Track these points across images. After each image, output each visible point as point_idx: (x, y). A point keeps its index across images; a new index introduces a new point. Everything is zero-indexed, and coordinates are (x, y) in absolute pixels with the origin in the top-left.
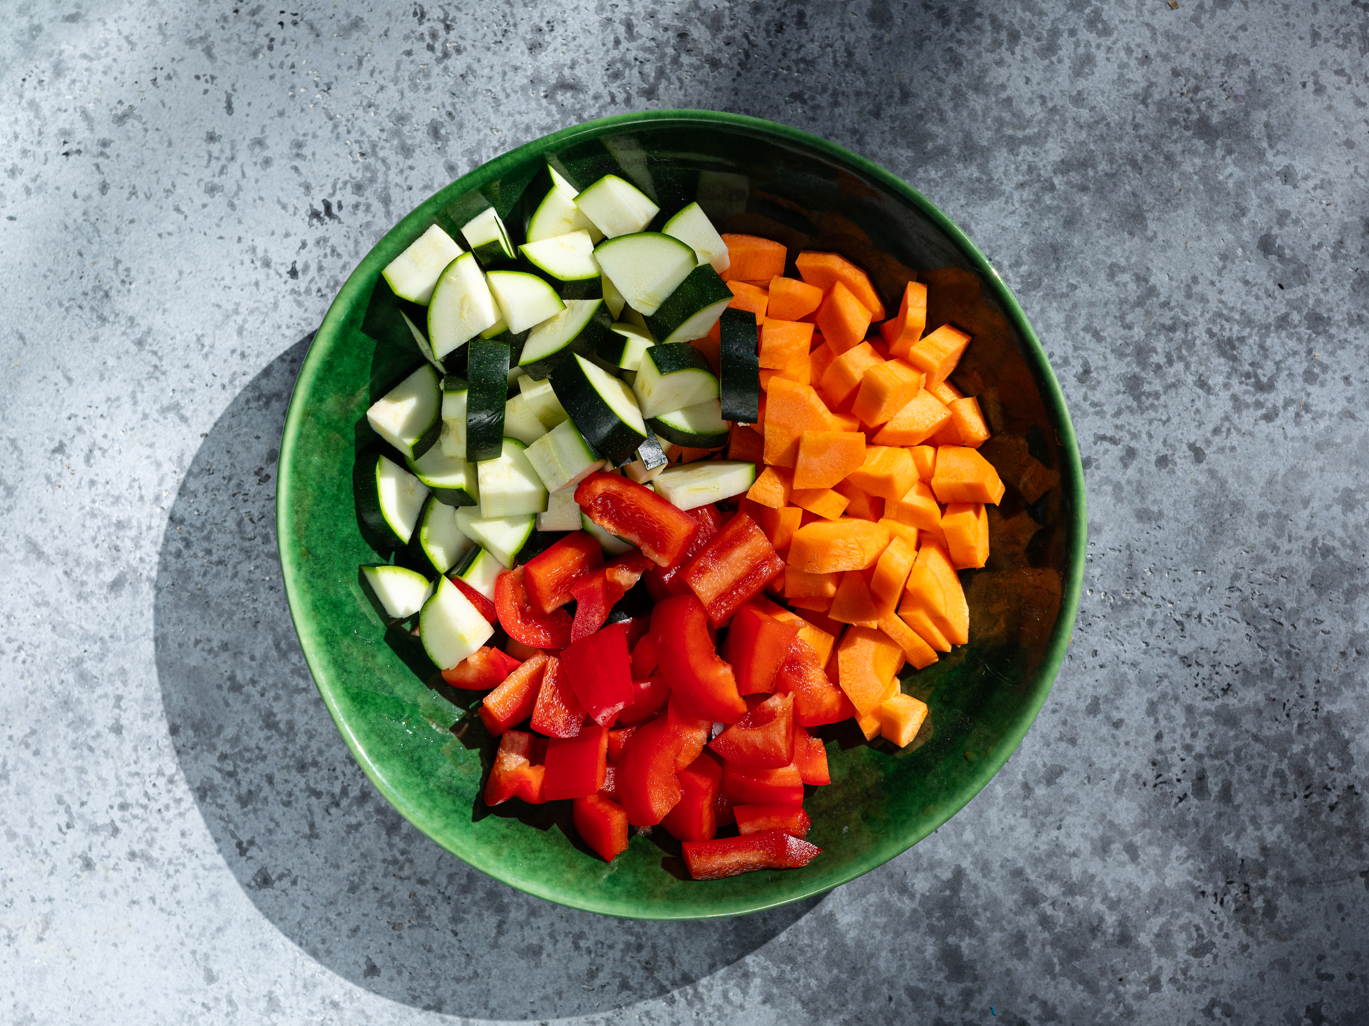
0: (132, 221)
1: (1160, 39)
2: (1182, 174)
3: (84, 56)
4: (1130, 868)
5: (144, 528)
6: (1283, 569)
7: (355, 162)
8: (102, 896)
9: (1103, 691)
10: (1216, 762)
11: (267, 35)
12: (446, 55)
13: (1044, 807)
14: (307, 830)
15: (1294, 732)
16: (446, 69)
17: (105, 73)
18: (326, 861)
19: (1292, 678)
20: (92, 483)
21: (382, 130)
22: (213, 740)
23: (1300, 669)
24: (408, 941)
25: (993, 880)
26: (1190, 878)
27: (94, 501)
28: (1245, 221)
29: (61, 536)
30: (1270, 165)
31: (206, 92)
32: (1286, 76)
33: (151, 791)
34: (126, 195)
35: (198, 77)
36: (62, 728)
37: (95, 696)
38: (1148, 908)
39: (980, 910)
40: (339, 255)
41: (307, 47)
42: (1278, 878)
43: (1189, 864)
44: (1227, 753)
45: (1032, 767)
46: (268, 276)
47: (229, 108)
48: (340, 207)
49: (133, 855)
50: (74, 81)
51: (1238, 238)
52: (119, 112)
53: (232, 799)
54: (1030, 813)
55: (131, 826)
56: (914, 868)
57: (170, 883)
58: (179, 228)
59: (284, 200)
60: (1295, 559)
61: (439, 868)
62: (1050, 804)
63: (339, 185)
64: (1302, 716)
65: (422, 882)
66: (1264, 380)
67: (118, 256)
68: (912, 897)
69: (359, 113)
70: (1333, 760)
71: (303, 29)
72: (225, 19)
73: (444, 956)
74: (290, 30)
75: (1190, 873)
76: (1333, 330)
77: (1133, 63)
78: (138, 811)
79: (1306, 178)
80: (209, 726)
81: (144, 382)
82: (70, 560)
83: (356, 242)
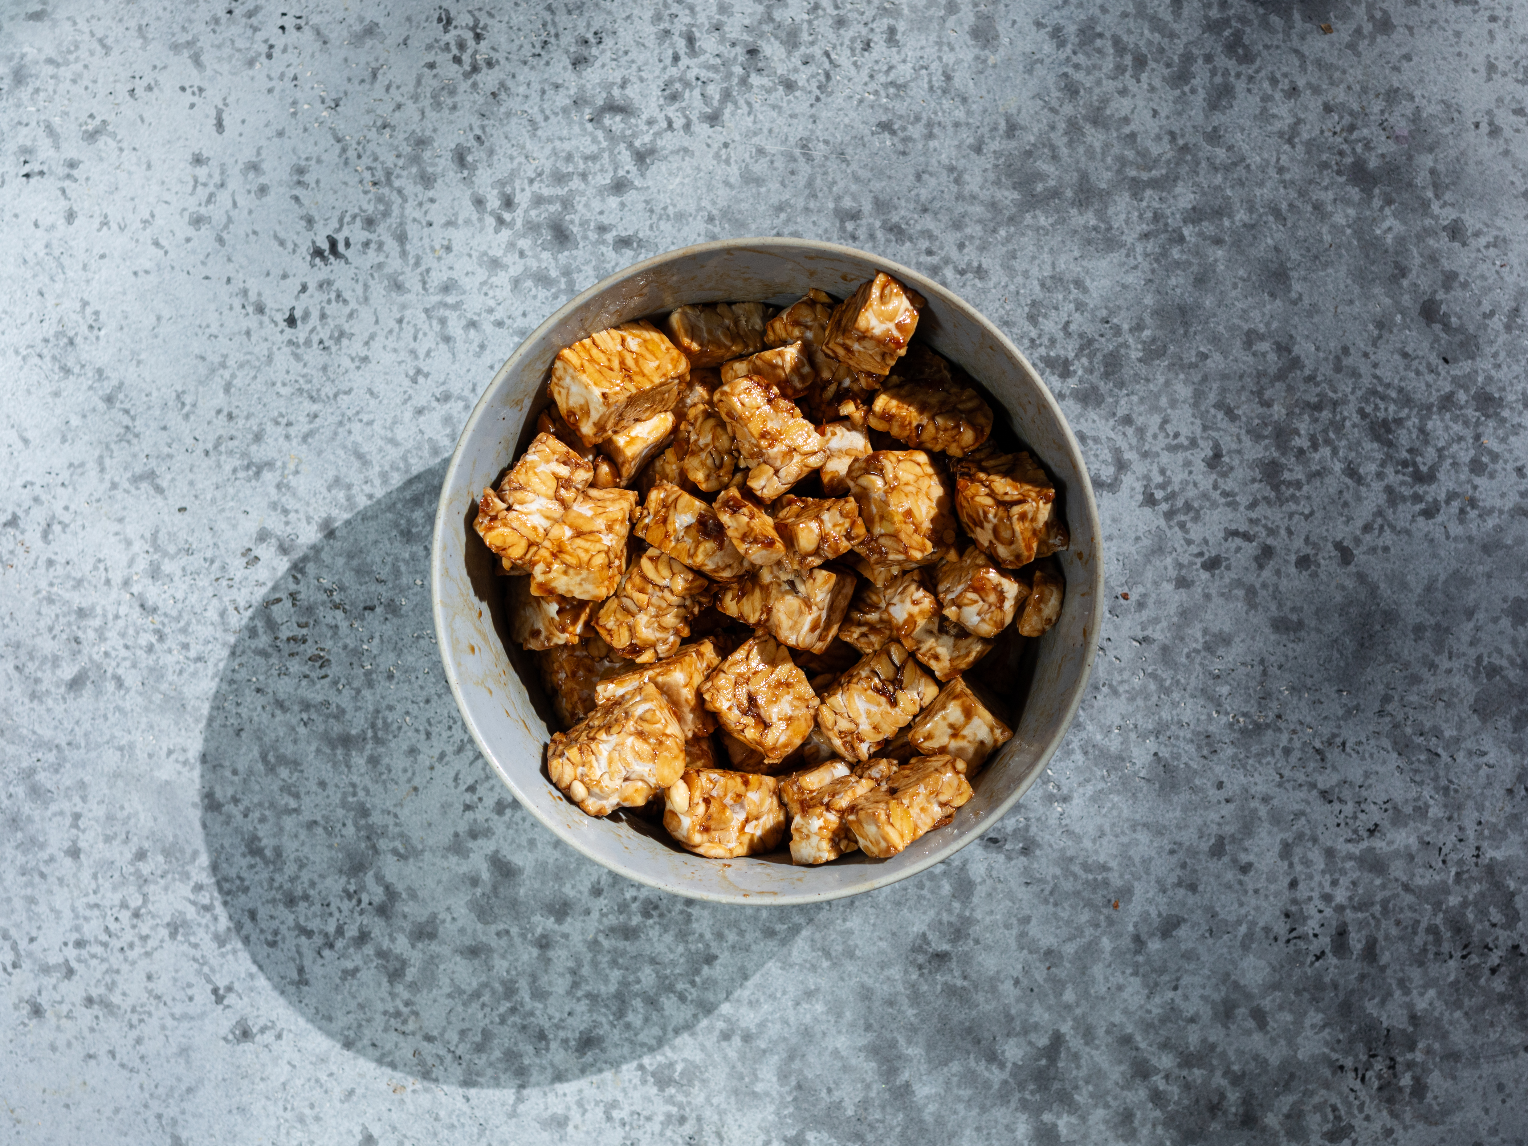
0: (103, 257)
1: (1310, 68)
2: (1333, 226)
3: (50, 61)
4: (1257, 1036)
5: (110, 617)
6: (1441, 691)
7: (366, 192)
8: (53, 1048)
9: (1229, 829)
10: (1360, 915)
14: (295, 976)
15: (1450, 882)
16: (475, 85)
17: (74, 81)
19: (1450, 819)
20: (50, 563)
21: (398, 156)
22: (188, 868)
23: (1460, 807)
24: (411, 1108)
26: (1326, 1050)
27: (51, 585)
28: (1405, 283)
29: (13, 625)
30: (1436, 218)
31: (192, 106)
32: (1456, 115)
33: (113, 926)
34: (96, 225)
35: (183, 89)
36: (9, 851)
37: (49, 813)
38: (1276, 1084)
41: (313, 56)
42: (1429, 1051)
43: (1326, 1034)
44: (1373, 904)
46: (261, 323)
47: (220, 126)
48: (348, 244)
49: (89, 1001)
50: (37, 91)
51: (1397, 303)
52: (90, 128)
53: (207, 938)
55: (88, 966)
57: (134, 1034)
58: (158, 265)
59: (282, 235)
60: (1456, 680)
63: (347, 219)
64: (1461, 862)
65: (429, 1038)
66: (1424, 469)
67: (86, 297)
69: (373, 134)
70: (1496, 915)
71: (308, 34)
72: (217, 21)
73: (453, 1126)
74: (292, 35)
75: (1327, 1043)
76: (1506, 413)
77: (1278, 96)
78: (98, 950)
79: (1477, 234)
80: (182, 851)
81: (113, 446)
82: (22, 652)
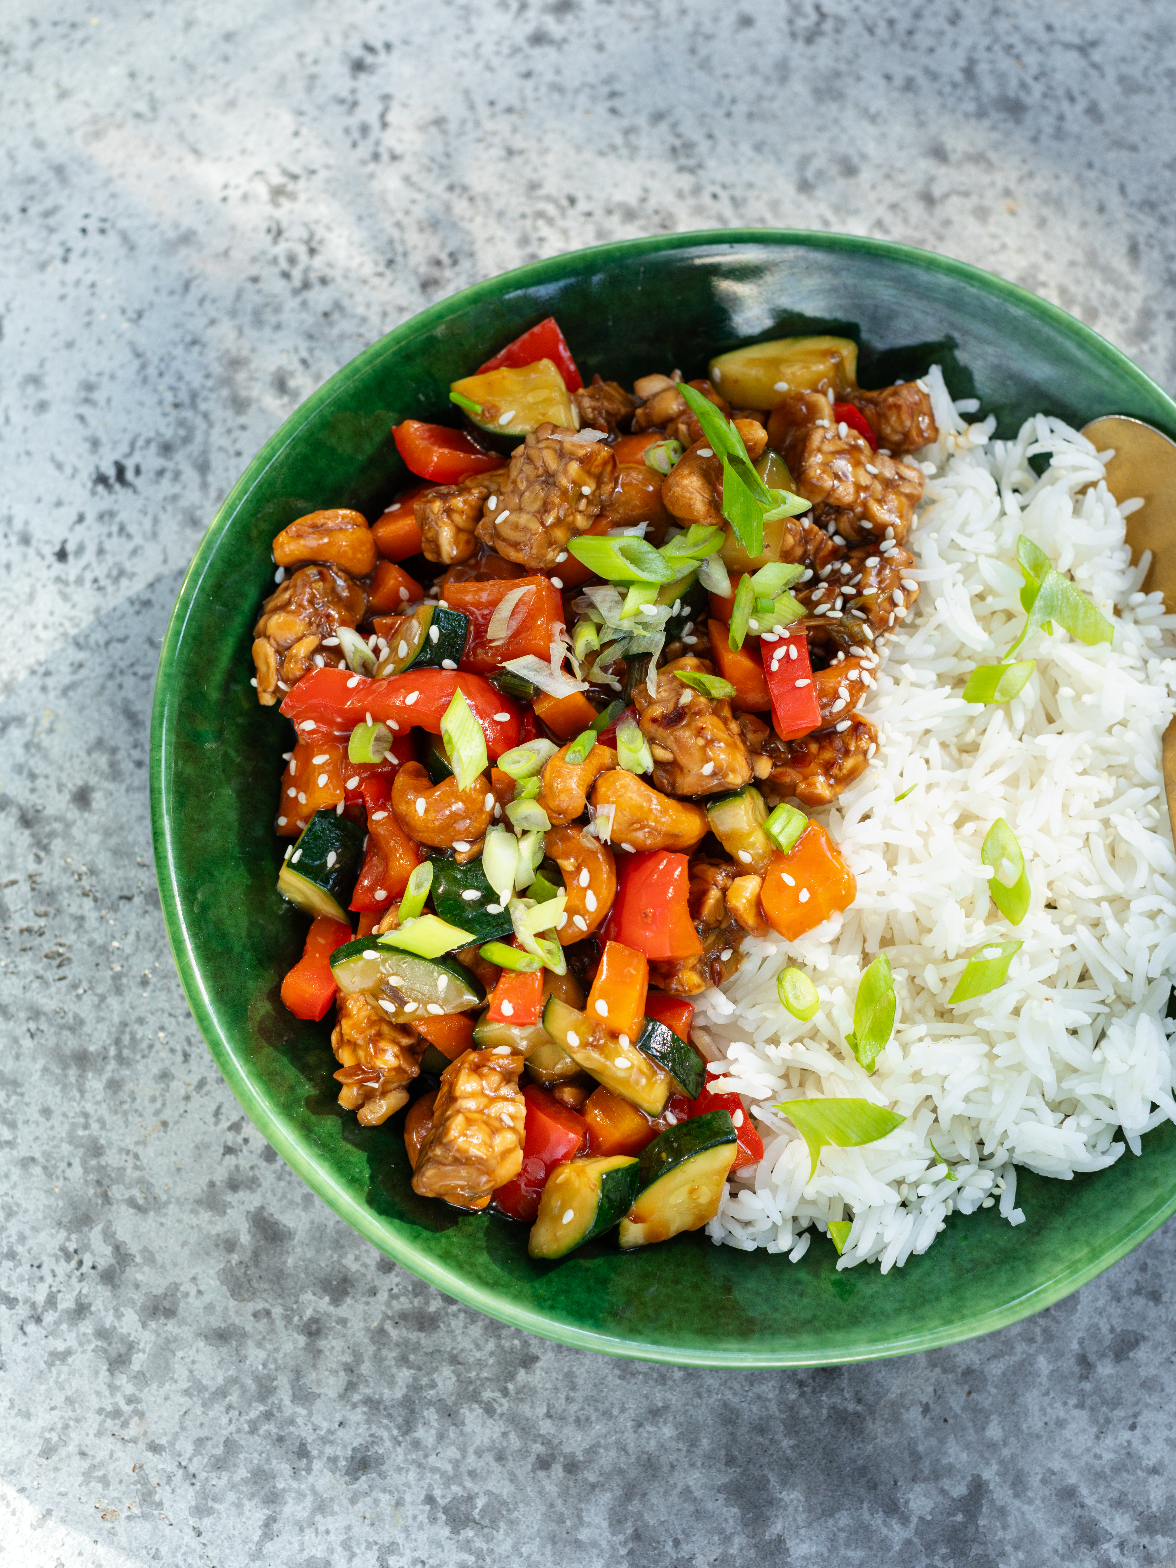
11: (63, 244)
12: (306, 285)
13: (1110, 1394)
18: (12, 1406)
25: (1030, 1502)
39: (1008, 1548)
40: (129, 536)
45: (1094, 1331)
54: (1088, 1402)
56: (910, 1475)
61: (183, 1428)
62: (1120, 1391)
68: (905, 1520)
83: (156, 521)
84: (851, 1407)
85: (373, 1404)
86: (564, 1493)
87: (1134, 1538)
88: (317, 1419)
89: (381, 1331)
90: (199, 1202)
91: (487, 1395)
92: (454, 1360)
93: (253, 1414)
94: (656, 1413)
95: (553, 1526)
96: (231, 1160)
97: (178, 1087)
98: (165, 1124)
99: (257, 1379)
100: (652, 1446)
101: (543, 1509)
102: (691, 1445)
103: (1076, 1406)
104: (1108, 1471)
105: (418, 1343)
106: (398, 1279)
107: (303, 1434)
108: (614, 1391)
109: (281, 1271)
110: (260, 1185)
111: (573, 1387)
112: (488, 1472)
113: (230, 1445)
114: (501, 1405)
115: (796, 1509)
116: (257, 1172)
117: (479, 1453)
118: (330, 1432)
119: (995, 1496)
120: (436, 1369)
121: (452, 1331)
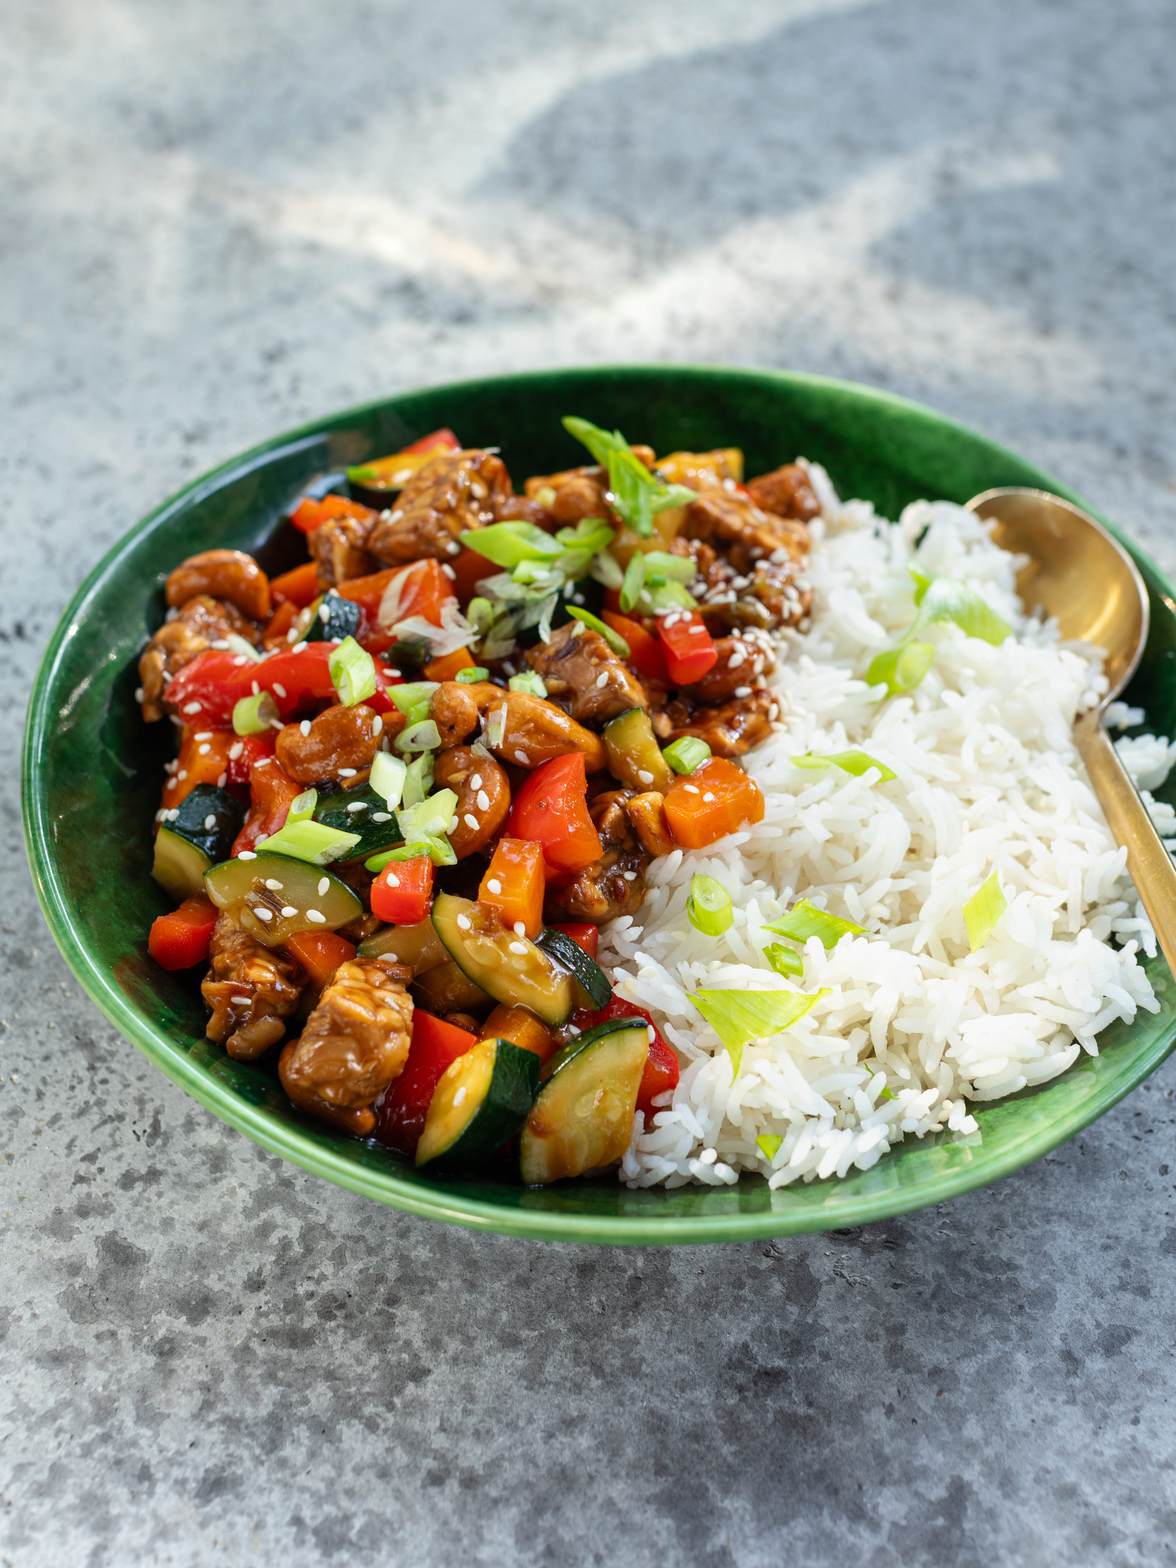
13: (1105, 1388)
25: (1024, 1502)
39: (1003, 1553)
45: (1078, 1328)
54: (1080, 1398)
56: (877, 1479)
62: (1115, 1385)
68: (875, 1526)
84: (802, 1410)
85: (232, 1424)
86: (461, 1510)
87: (1153, 1537)
88: (164, 1440)
89: (246, 1348)
90: (42, 1229)
91: (369, 1410)
92: (330, 1375)
93: (87, 1437)
94: (569, 1424)
95: (446, 1546)
96: (82, 1189)
97: (28, 1123)
98: (10, 1157)
99: (95, 1400)
100: (566, 1457)
101: (435, 1527)
102: (613, 1455)
103: (1066, 1402)
104: (1112, 1468)
105: (289, 1359)
106: (268, 1297)
107: (147, 1456)
108: (521, 1403)
109: (132, 1293)
110: (113, 1211)
111: (472, 1399)
112: (369, 1490)
113: (57, 1471)
114: (385, 1420)
115: (742, 1519)
116: (111, 1199)
117: (358, 1470)
118: (179, 1453)
119: (981, 1497)
120: (308, 1386)
121: (330, 1347)
